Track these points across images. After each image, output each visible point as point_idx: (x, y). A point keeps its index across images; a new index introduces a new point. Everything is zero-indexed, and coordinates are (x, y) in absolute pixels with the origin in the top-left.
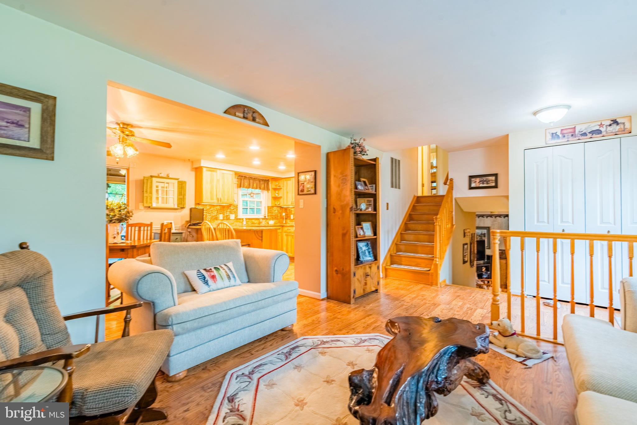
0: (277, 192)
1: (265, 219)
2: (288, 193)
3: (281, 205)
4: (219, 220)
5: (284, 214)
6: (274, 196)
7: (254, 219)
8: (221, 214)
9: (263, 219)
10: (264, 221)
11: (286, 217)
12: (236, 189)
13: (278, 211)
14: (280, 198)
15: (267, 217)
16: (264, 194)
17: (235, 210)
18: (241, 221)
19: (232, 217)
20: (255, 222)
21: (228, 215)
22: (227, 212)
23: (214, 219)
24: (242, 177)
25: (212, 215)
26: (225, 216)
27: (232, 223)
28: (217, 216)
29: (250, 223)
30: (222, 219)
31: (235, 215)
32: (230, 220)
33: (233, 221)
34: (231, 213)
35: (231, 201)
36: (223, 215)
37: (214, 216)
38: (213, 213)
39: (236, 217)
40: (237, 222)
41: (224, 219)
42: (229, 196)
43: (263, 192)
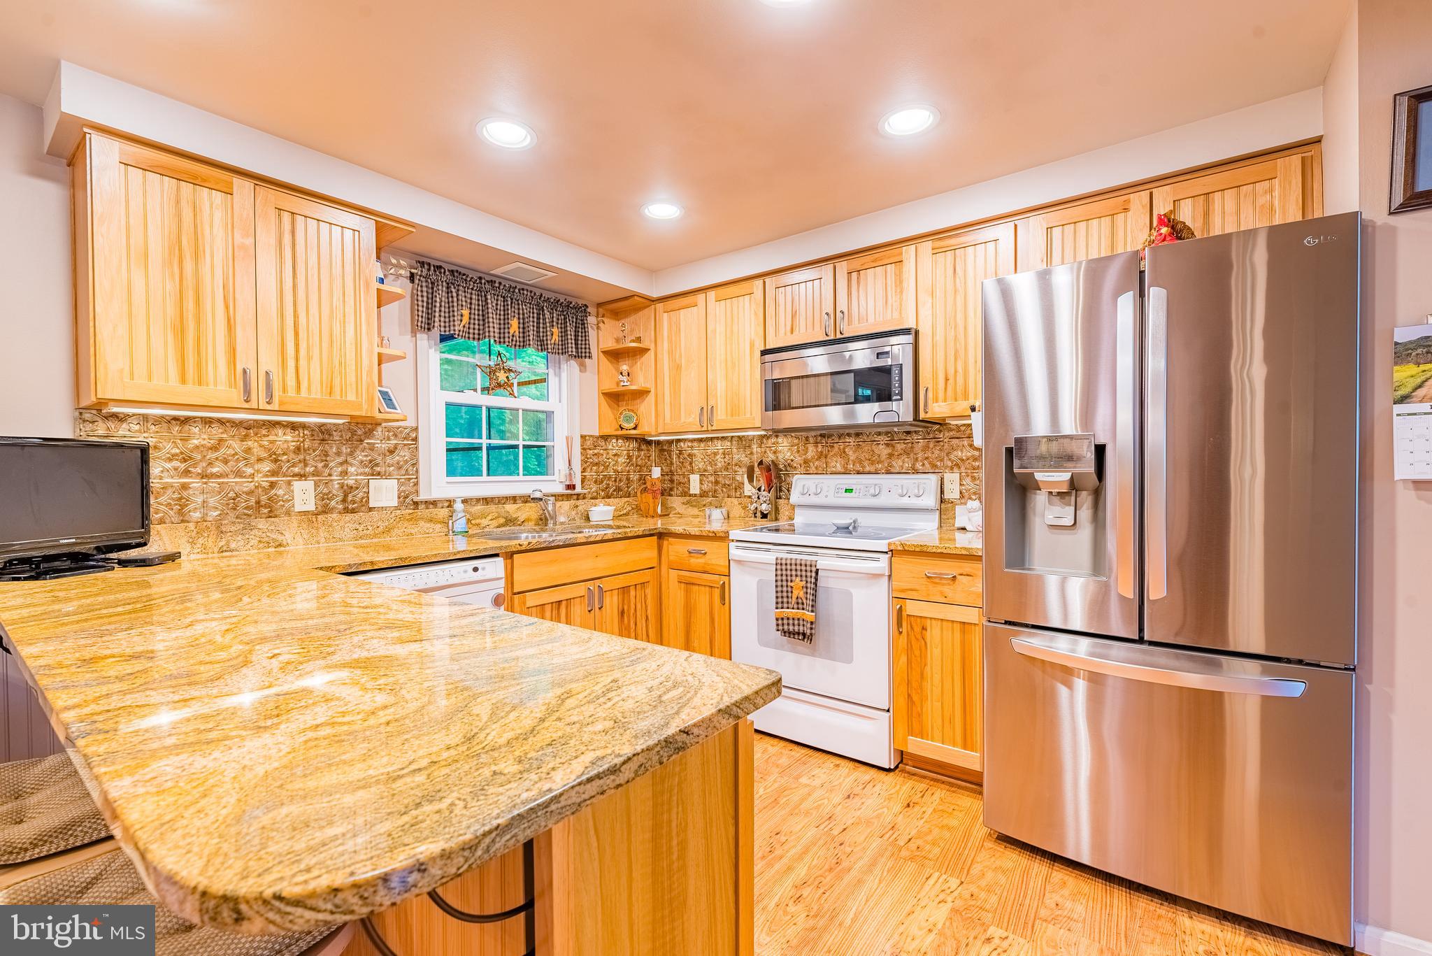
0: (625, 368)
1: (569, 497)
2: (679, 367)
3: (648, 428)
4: (288, 513)
5: (656, 472)
6: (610, 386)
7: (514, 499)
8: (302, 476)
9: (558, 497)
10: (566, 505)
11: (667, 485)
12: (408, 337)
13: (629, 457)
14: (642, 394)
15: (578, 490)
16: (564, 375)
17: (405, 454)
18: (443, 513)
19: (384, 493)
20: (519, 514)
21: (354, 481)
22: (352, 469)
23: (246, 515)
24: (440, 273)
25: (237, 489)
26: (335, 492)
27: (381, 529)
28: (273, 492)
29: (490, 522)
30: (311, 507)
31: (401, 484)
32: (371, 509)
33: (393, 514)
34: (379, 474)
35: (351, 397)
36: (316, 485)
37: (250, 493)
38: (245, 477)
39: (406, 497)
40: (413, 520)
41: (326, 510)
42: (340, 364)
43: (557, 365)
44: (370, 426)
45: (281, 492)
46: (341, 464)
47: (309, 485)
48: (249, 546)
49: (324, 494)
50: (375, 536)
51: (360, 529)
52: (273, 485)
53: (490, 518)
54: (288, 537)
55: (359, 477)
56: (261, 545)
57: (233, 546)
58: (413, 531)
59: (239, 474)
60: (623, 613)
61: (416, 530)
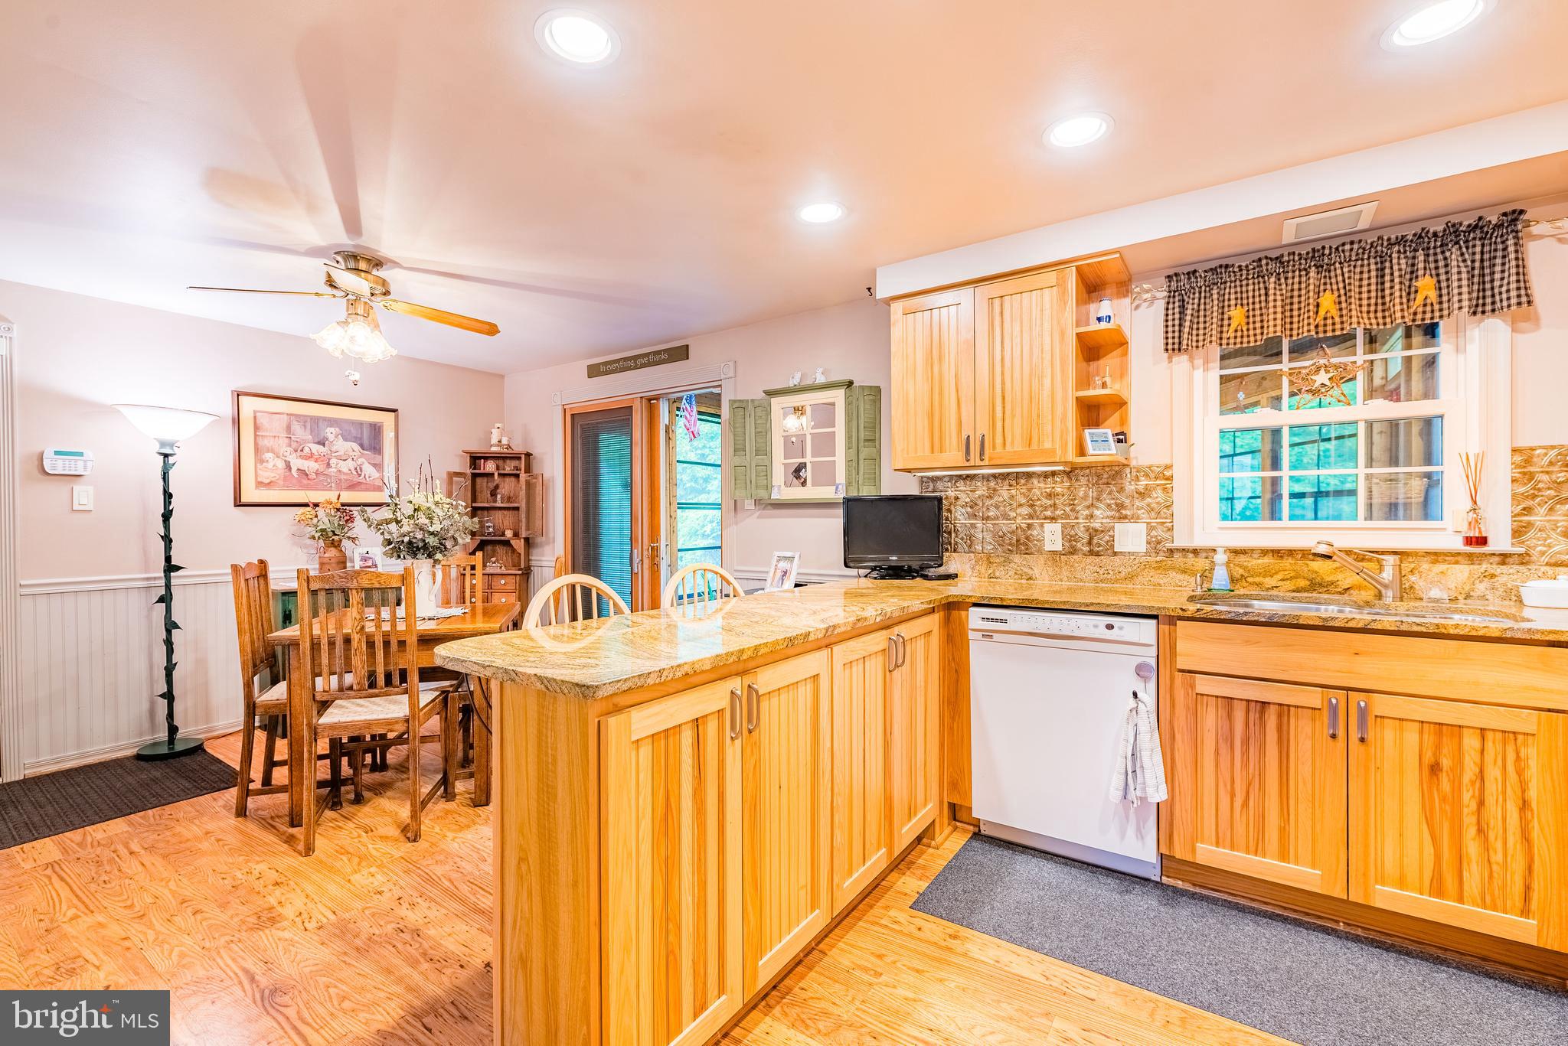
1: (1475, 559)
4: (1040, 551)
8: (1053, 519)
9: (1438, 557)
12: (1161, 365)
15: (1502, 544)
17: (1158, 495)
19: (1131, 538)
20: (1339, 576)
21: (1100, 525)
22: (1097, 513)
23: (1009, 550)
25: (1004, 529)
26: (1080, 534)
27: (1123, 574)
28: (1029, 532)
29: (1280, 584)
30: (1058, 547)
31: (1151, 528)
32: (1115, 554)
33: (1137, 561)
34: (1125, 517)
36: (1064, 527)
37: (1012, 533)
38: (1010, 520)
39: (1159, 543)
40: (1160, 567)
41: (1073, 551)
44: (1117, 468)
45: (1035, 533)
46: (1088, 507)
47: (1057, 527)
48: (1007, 576)
49: (1071, 536)
50: (1116, 581)
51: (1101, 572)
52: (1029, 526)
53: (1280, 576)
54: (1036, 572)
55: (1105, 521)
56: (1016, 576)
57: (997, 574)
58: (1161, 582)
59: (1006, 517)
60: (1435, 769)
61: (1165, 581)
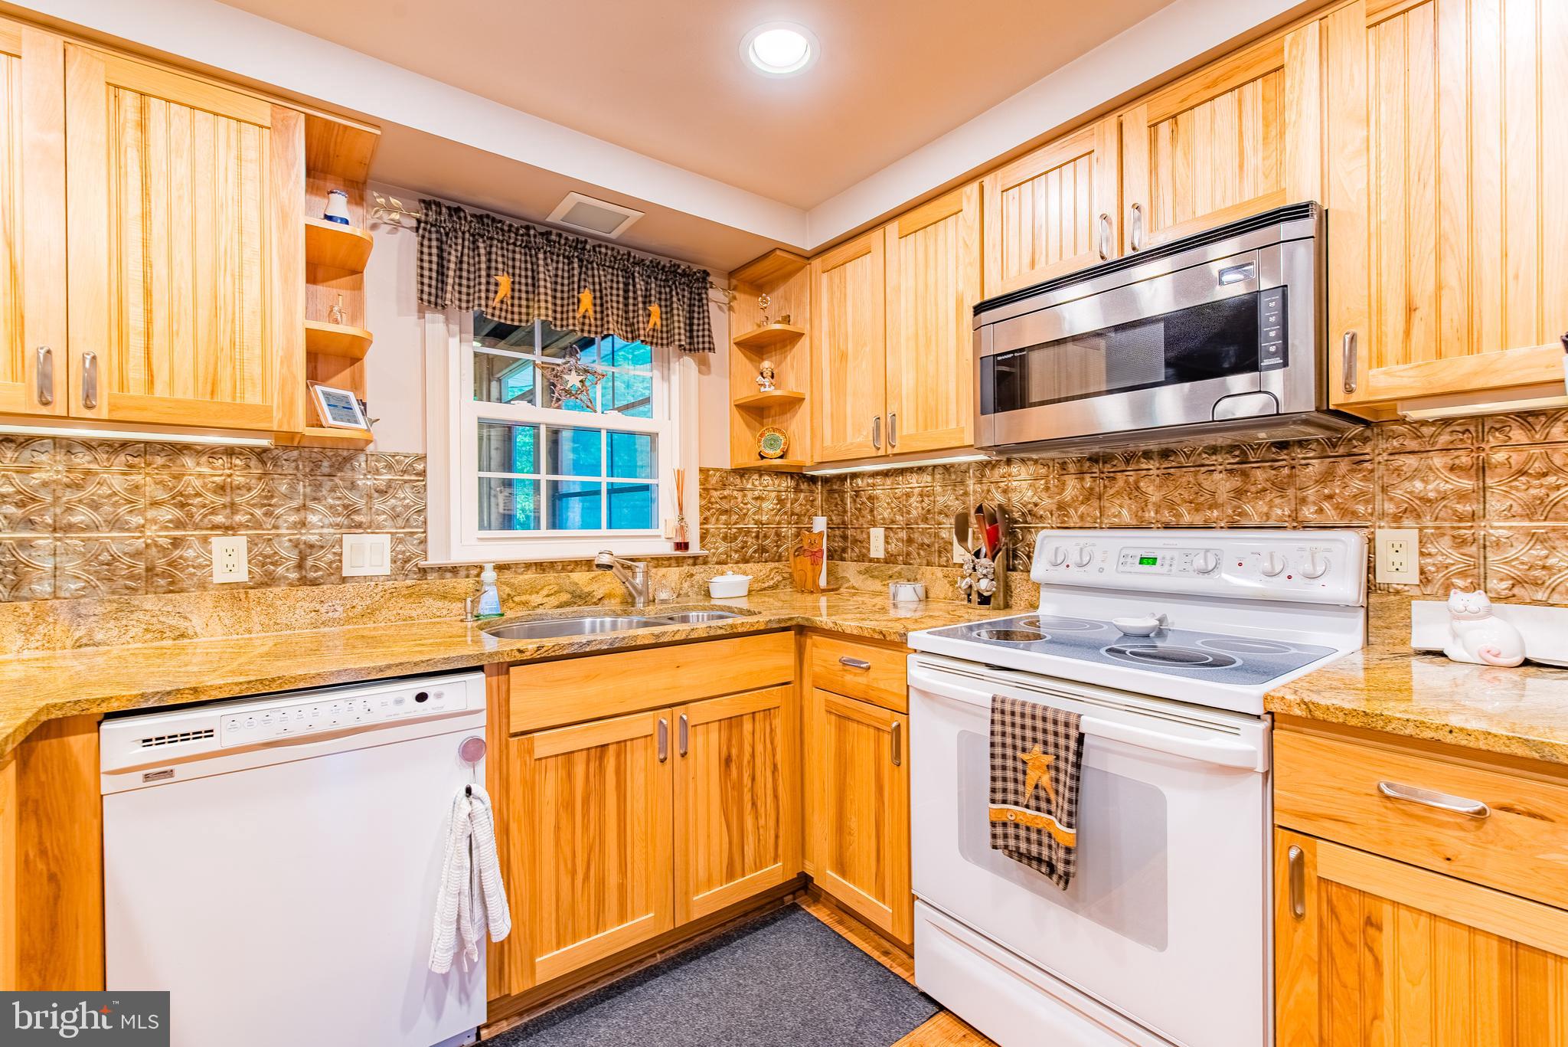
0: (766, 365)
1: (679, 561)
2: (844, 356)
3: (802, 456)
4: (203, 586)
5: (820, 524)
6: (747, 394)
7: (588, 564)
8: (229, 529)
9: (658, 561)
10: (674, 573)
11: (838, 544)
13: (781, 501)
14: (792, 403)
15: (695, 549)
16: (675, 379)
17: (407, 495)
18: (464, 584)
19: (369, 555)
20: (595, 587)
21: (317, 537)
22: (313, 518)
23: (128, 588)
24: (459, 218)
25: (114, 548)
26: (283, 553)
27: (359, 609)
28: (177, 553)
29: (545, 600)
30: (242, 576)
31: (397, 540)
32: (344, 580)
33: (380, 588)
34: (359, 525)
35: (253, 398)
36: (252, 543)
37: (137, 554)
38: (128, 530)
39: (407, 561)
40: (413, 595)
41: (268, 581)
42: (233, 344)
43: (666, 365)
44: (345, 453)
45: (190, 553)
46: (298, 510)
47: (239, 543)
48: (127, 638)
49: (266, 557)
50: (349, 620)
51: (323, 610)
52: (176, 543)
53: (545, 592)
54: (196, 622)
55: (325, 531)
56: (149, 636)
57: (99, 636)
58: (414, 614)
59: (115, 523)
60: (728, 761)
61: (419, 611)
